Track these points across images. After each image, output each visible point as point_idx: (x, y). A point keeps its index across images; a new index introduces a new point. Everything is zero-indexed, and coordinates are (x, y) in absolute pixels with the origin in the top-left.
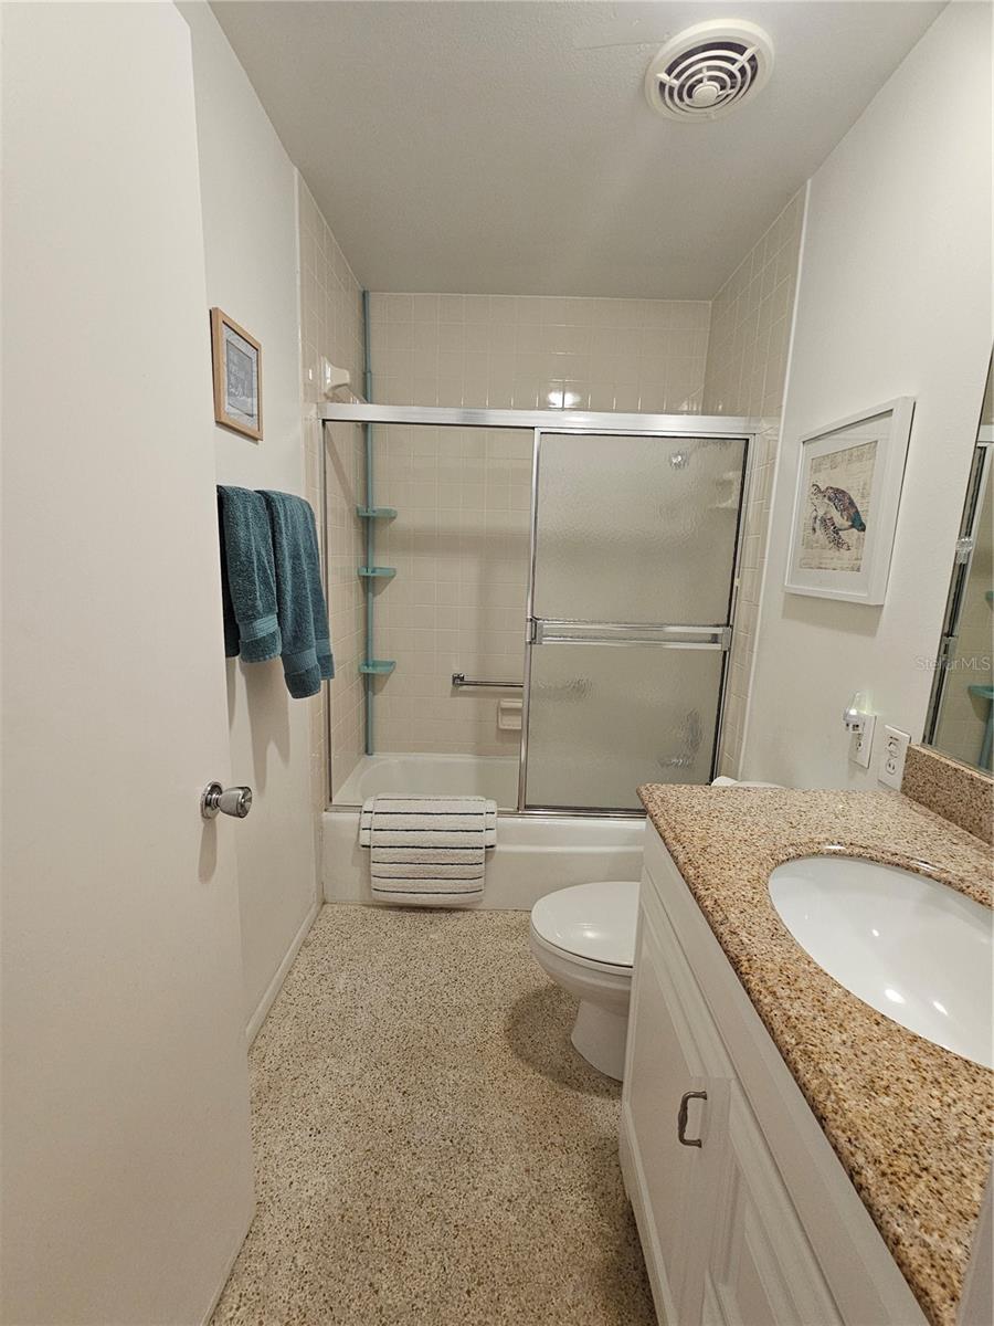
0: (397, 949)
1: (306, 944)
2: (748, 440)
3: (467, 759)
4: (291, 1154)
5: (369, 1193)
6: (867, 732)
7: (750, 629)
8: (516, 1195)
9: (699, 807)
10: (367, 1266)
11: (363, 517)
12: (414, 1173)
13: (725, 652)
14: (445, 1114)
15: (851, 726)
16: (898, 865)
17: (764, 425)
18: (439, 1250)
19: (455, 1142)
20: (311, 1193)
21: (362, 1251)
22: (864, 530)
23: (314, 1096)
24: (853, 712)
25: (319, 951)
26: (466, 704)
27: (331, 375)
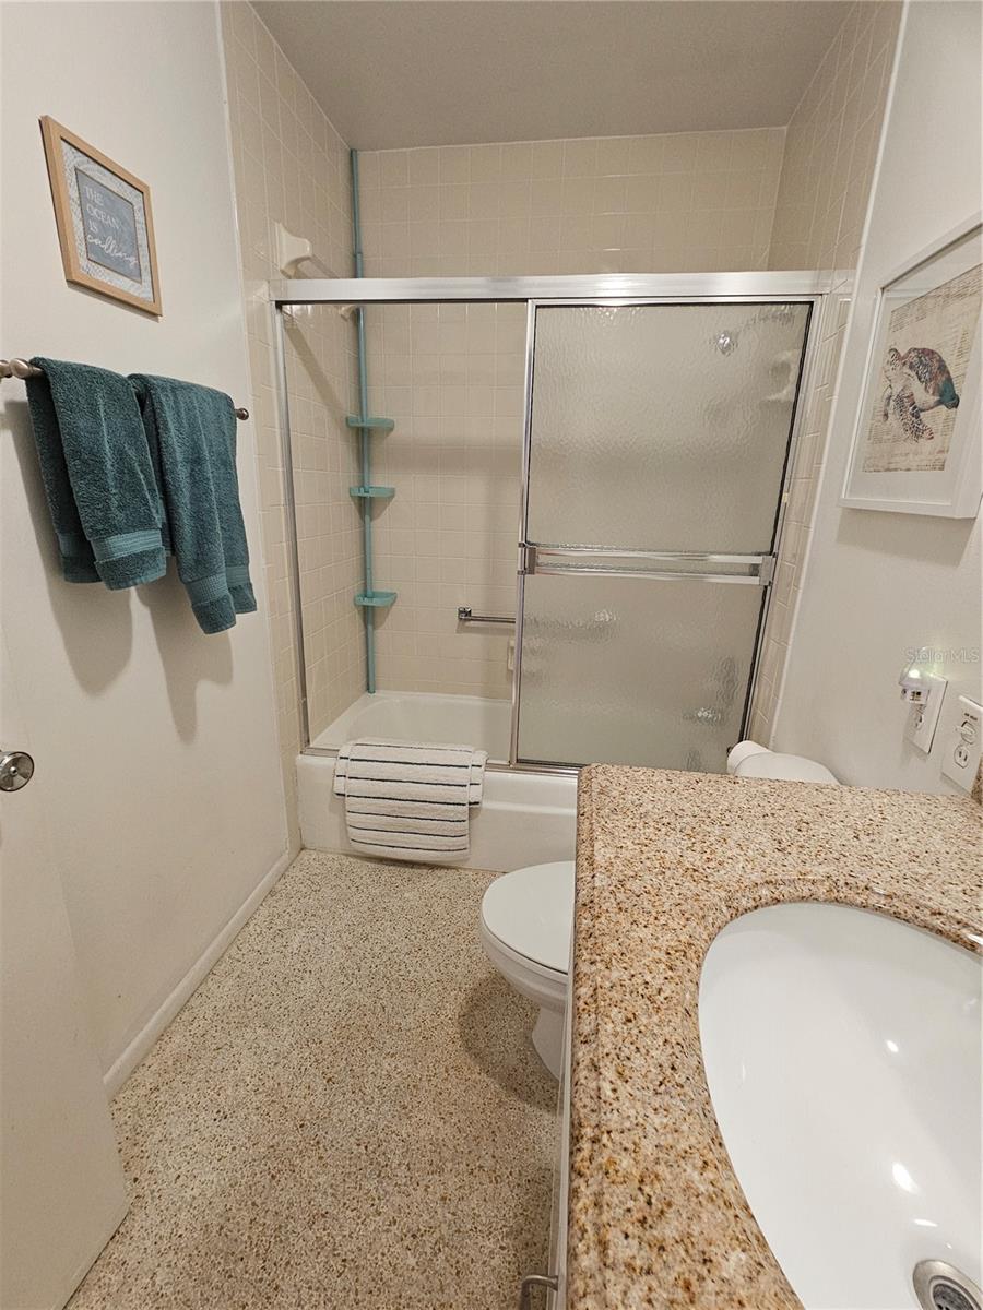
0: (366, 906)
1: (272, 893)
2: (811, 303)
3: (475, 702)
4: (189, 1141)
5: (258, 1201)
6: (933, 703)
7: (798, 558)
8: (423, 1229)
9: (650, 806)
10: (230, 1298)
11: (358, 428)
12: (315, 1182)
13: (766, 587)
14: (367, 1112)
15: (909, 693)
16: (940, 932)
17: (835, 282)
18: (317, 1289)
19: (370, 1148)
20: (196, 1192)
21: (230, 1277)
22: (956, 406)
23: (232, 1072)
24: (914, 674)
25: (283, 902)
26: (473, 641)
27: (290, 246)
